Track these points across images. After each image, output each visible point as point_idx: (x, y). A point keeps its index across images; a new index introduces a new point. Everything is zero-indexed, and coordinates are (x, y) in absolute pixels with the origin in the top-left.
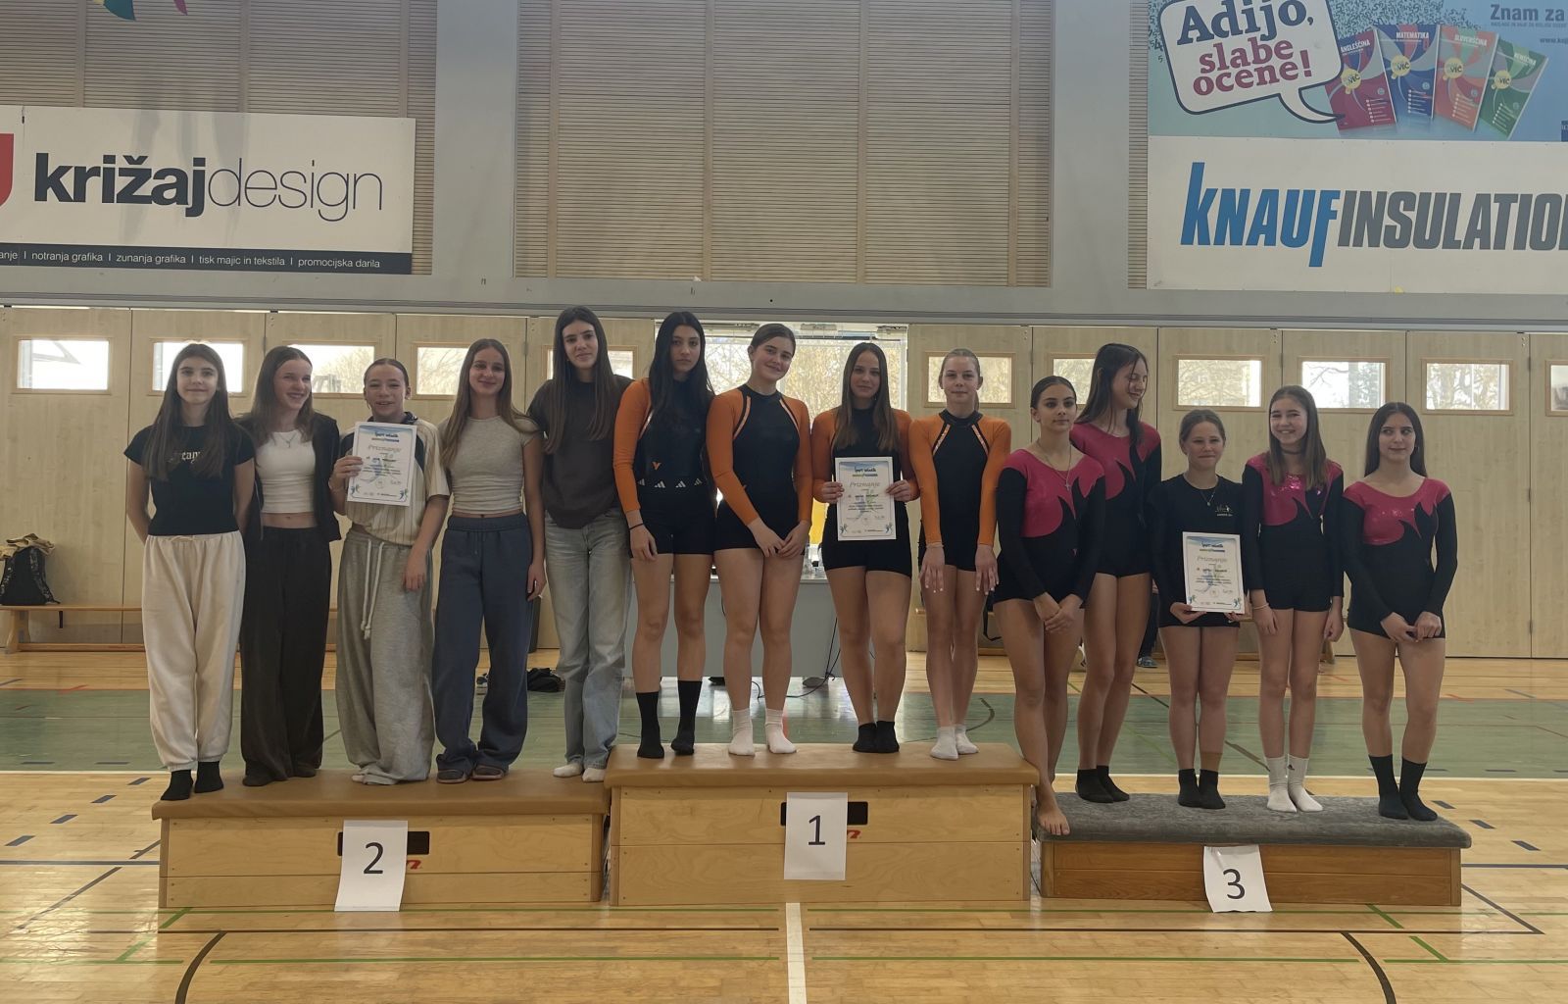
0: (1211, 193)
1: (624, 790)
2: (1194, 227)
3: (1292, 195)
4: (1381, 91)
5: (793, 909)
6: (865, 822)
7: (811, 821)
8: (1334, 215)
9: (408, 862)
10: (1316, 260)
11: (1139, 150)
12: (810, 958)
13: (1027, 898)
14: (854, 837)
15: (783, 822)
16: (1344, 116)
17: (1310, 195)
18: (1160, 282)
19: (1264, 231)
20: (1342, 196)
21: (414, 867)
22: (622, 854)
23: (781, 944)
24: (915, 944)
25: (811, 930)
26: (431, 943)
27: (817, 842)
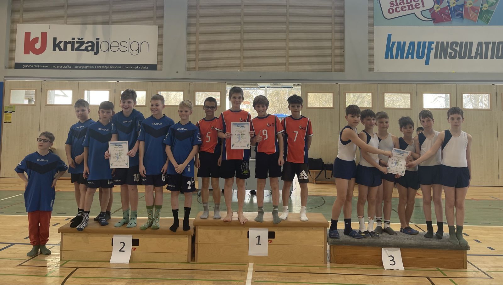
0: (394, 43)
1: (199, 227)
2: (389, 53)
3: (419, 43)
4: (447, 11)
5: (251, 265)
6: (274, 238)
7: (257, 237)
8: (432, 49)
9: (132, 248)
10: (427, 63)
11: (371, 31)
12: (253, 281)
13: (326, 263)
14: (270, 242)
15: (248, 237)
16: (435, 19)
17: (425, 43)
18: (378, 70)
19: (411, 54)
20: (435, 43)
21: (134, 250)
22: (199, 247)
23: (245, 276)
24: (287, 278)
25: (256, 271)
26: (138, 273)
27: (259, 244)
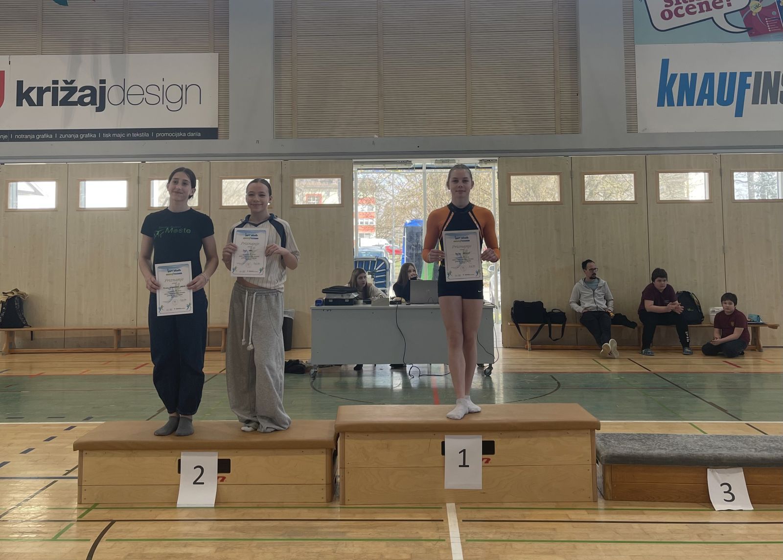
0: (674, 76)
1: (346, 434)
2: (664, 96)
3: (723, 76)
4: (774, 13)
5: (451, 506)
6: (493, 452)
7: (460, 453)
8: (748, 86)
9: (218, 477)
10: (739, 113)
11: (630, 53)
12: (464, 540)
13: (595, 501)
14: (487, 462)
15: (443, 453)
16: (752, 28)
17: (733, 75)
18: (646, 129)
19: (706, 97)
20: (753, 75)
21: (222, 481)
22: (346, 474)
23: (446, 531)
24: (528, 531)
25: (464, 521)
26: (235, 529)
27: (464, 466)
